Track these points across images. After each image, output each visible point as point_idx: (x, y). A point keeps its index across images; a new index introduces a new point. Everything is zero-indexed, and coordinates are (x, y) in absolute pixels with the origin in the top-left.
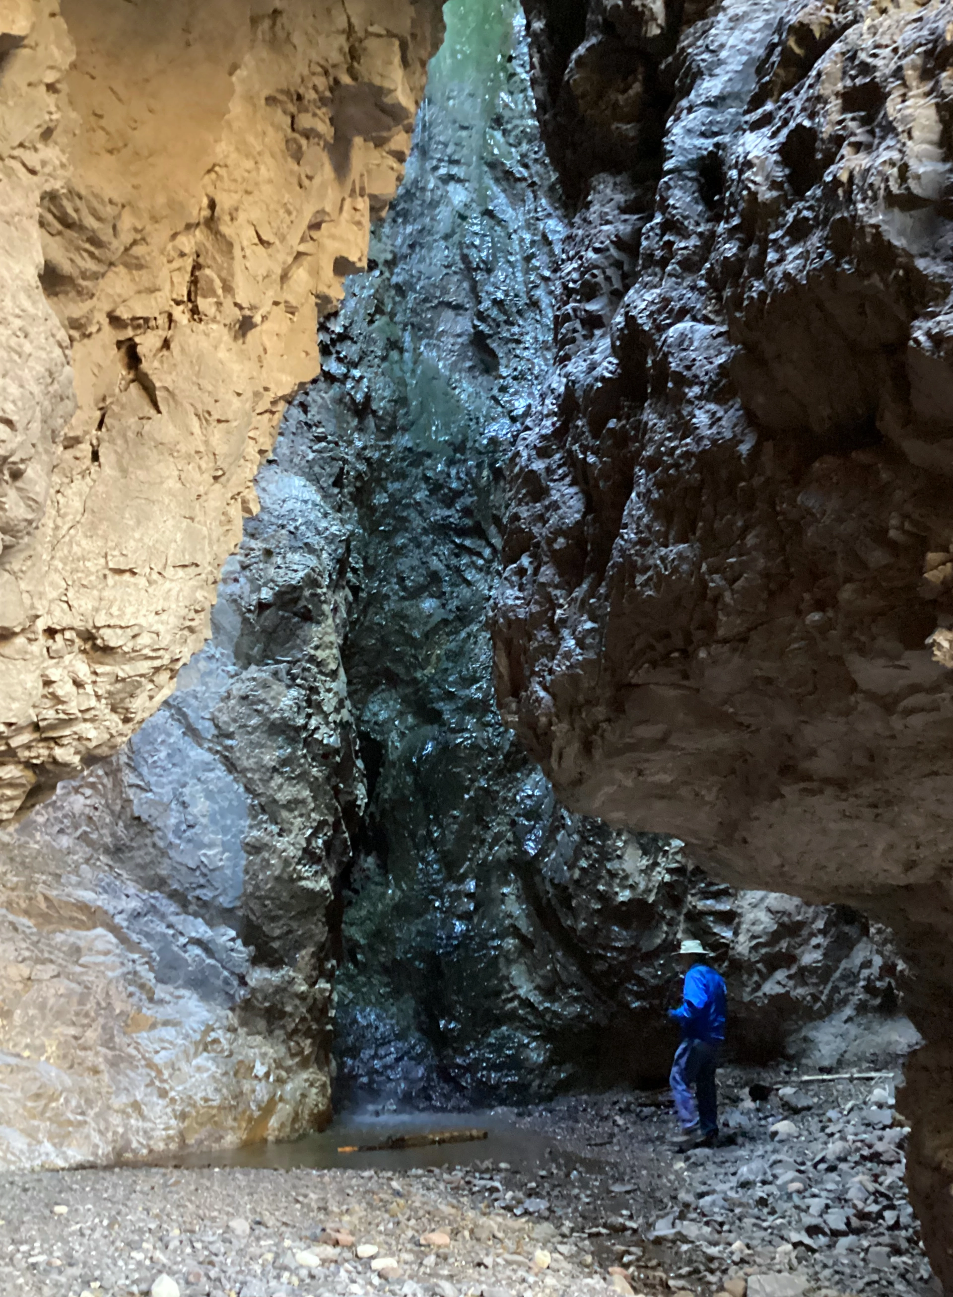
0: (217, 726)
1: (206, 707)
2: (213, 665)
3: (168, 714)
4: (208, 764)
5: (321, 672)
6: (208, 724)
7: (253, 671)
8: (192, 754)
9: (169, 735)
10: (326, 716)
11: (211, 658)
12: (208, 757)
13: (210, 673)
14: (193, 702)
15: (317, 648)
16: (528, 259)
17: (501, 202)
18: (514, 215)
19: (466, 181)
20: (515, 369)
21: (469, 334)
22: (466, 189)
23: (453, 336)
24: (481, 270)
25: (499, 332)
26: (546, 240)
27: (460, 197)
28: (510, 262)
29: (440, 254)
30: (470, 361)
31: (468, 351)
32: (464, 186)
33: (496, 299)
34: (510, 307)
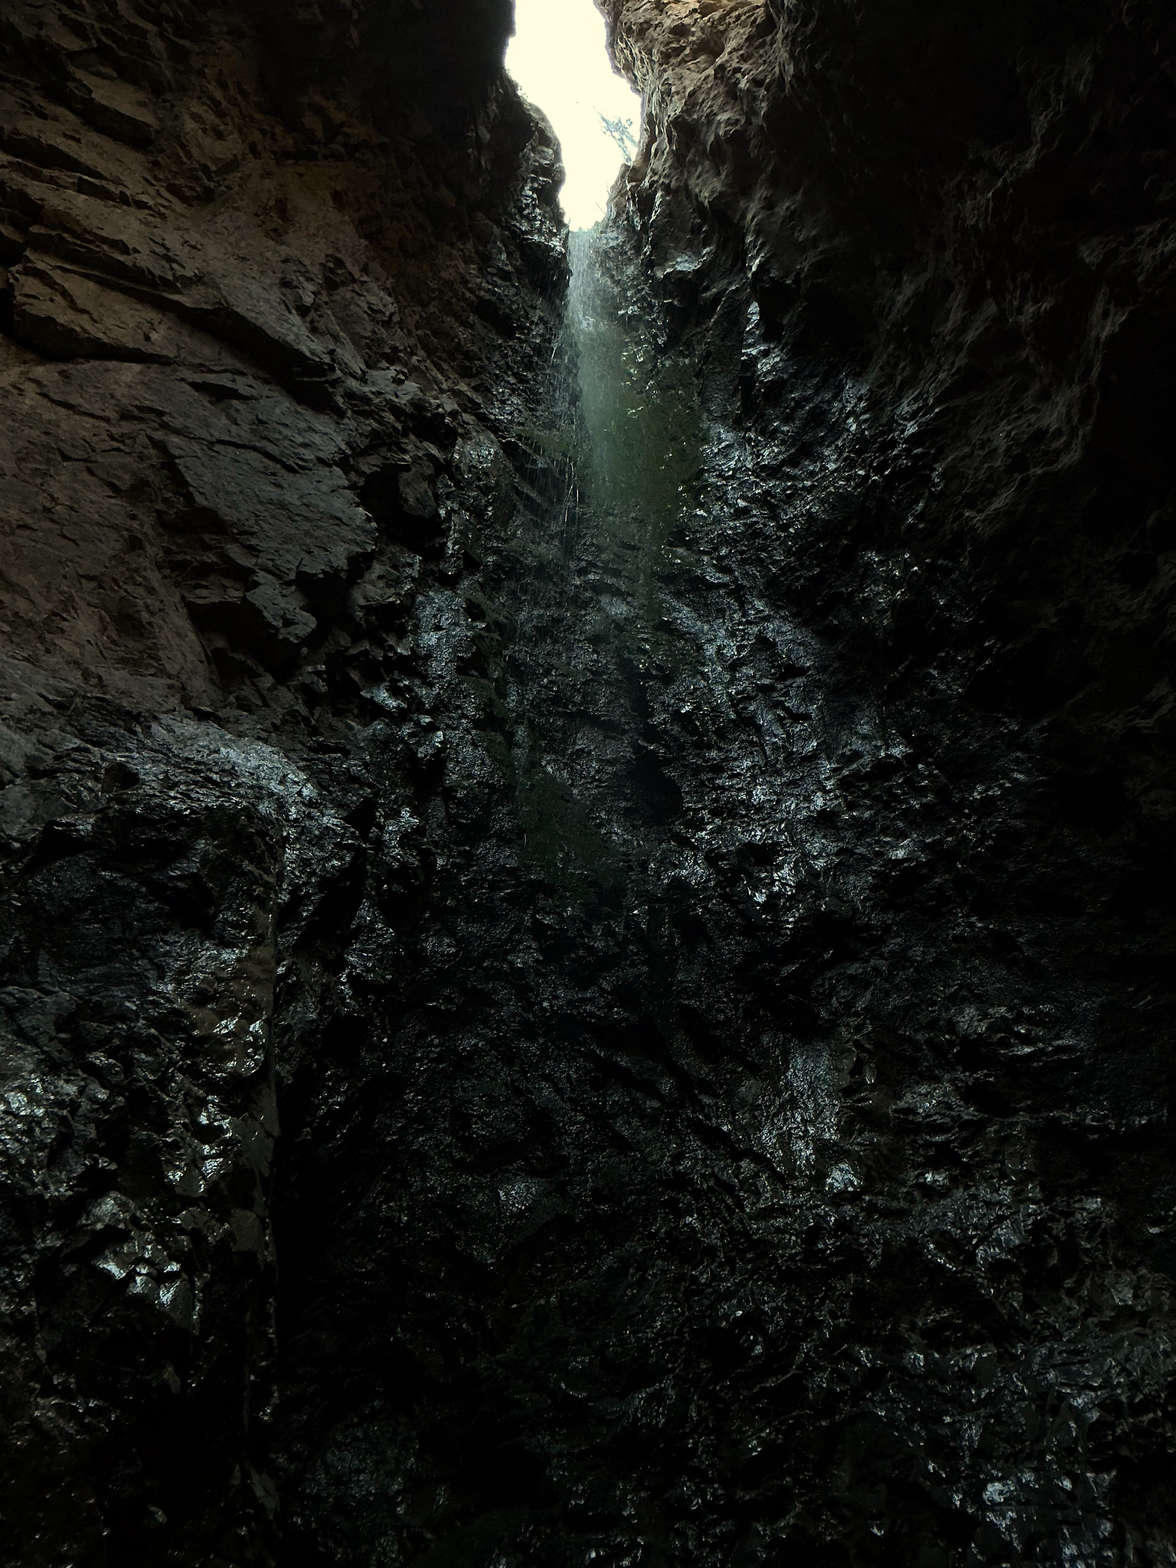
16: (734, 666)
17: (685, 616)
18: (706, 627)
19: (629, 595)
20: (716, 800)
21: (628, 761)
22: (628, 603)
23: (599, 761)
24: (654, 677)
25: (684, 758)
26: (764, 644)
27: (619, 609)
28: (702, 673)
29: (584, 657)
30: (627, 800)
31: (625, 786)
32: (625, 600)
33: (679, 711)
34: (704, 724)
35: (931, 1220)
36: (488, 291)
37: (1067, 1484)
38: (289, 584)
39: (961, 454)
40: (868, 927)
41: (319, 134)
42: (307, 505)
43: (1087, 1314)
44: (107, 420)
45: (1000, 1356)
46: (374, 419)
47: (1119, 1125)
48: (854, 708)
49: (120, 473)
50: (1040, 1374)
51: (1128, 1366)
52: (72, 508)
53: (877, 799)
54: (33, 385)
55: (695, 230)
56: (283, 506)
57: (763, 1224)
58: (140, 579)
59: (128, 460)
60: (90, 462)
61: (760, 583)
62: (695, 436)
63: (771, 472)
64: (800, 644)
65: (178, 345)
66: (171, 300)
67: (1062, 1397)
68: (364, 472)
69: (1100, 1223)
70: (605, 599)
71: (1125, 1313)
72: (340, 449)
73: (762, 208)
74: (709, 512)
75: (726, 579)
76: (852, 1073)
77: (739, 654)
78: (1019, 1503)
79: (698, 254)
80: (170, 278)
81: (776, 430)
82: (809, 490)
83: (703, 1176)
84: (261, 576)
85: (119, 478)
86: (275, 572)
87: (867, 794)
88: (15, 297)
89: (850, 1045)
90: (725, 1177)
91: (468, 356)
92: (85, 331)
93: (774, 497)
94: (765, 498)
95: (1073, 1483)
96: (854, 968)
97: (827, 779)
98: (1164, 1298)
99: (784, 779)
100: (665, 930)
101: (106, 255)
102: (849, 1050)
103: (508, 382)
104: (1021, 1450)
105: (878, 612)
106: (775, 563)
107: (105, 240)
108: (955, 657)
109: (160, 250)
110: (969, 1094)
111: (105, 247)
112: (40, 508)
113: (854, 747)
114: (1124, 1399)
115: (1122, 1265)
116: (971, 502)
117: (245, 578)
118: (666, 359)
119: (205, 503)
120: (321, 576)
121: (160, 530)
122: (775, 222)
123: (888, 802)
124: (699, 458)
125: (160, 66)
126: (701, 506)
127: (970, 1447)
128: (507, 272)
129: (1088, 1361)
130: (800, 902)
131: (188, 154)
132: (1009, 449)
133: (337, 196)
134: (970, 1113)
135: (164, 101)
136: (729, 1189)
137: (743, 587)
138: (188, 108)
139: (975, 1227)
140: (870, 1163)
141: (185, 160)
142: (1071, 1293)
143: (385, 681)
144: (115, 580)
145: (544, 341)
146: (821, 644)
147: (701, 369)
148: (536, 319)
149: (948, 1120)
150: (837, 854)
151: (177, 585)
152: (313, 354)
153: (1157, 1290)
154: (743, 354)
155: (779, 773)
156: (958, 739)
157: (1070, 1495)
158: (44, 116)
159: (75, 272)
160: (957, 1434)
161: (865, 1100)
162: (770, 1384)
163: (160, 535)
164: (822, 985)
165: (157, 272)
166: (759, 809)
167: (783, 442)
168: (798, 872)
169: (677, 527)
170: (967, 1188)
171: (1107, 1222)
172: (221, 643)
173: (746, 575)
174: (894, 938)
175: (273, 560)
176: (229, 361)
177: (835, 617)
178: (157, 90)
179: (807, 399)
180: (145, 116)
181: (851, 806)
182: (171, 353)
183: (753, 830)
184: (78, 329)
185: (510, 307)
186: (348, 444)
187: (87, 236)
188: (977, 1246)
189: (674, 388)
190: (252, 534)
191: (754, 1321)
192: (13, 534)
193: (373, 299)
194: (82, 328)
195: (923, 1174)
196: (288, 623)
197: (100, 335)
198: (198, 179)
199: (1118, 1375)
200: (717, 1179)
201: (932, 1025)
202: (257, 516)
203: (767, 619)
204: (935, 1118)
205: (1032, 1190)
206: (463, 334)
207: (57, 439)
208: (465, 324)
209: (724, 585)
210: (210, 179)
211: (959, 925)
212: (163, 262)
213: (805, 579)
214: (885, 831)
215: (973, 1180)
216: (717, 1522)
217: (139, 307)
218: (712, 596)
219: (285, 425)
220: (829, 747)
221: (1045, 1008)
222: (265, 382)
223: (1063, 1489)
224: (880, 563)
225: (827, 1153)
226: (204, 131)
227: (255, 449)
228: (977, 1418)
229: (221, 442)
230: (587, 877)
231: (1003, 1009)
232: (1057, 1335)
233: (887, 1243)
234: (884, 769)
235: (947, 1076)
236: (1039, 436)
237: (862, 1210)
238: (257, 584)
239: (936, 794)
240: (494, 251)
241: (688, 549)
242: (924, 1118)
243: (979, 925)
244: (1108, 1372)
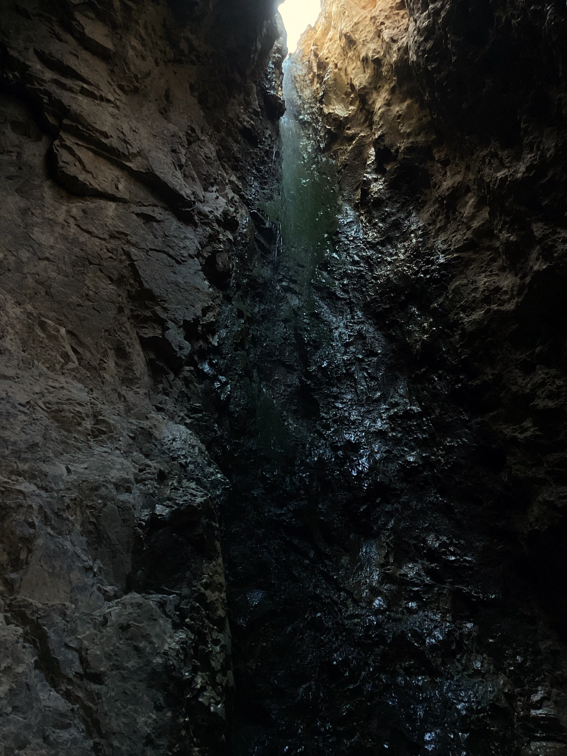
0: (83, 661)
1: (73, 632)
2: (89, 580)
3: (20, 630)
4: (63, 715)
5: (208, 617)
6: (72, 655)
7: (135, 597)
8: (43, 696)
9: (18, 661)
10: (213, 673)
11: (88, 569)
12: (63, 705)
13: (83, 589)
14: (58, 619)
15: (206, 586)
16: (347, 345)
17: (325, 310)
18: (334, 320)
19: (300, 294)
20: (335, 415)
21: (296, 386)
22: (299, 299)
23: (285, 385)
24: (311, 345)
25: (322, 389)
26: (360, 336)
27: (295, 302)
28: (332, 345)
29: (281, 330)
30: (295, 405)
31: (295, 399)
32: (298, 297)
33: (321, 366)
34: (332, 373)
35: (410, 624)
36: (248, 122)
37: (452, 736)
38: (180, 327)
39: (463, 283)
40: (395, 489)
41: (186, 52)
42: (186, 283)
43: (464, 670)
44: (104, 239)
45: (430, 681)
46: (210, 227)
47: (484, 597)
48: (397, 378)
49: (113, 271)
50: (446, 693)
51: (477, 695)
52: (96, 293)
53: (404, 428)
54: (73, 220)
55: (347, 94)
56: (177, 284)
57: (349, 622)
58: (124, 329)
59: (115, 263)
60: (101, 266)
61: (362, 303)
62: (335, 207)
63: (372, 246)
64: (377, 340)
65: (130, 191)
66: (127, 166)
67: (453, 704)
68: (205, 257)
69: (472, 634)
70: (289, 295)
71: (477, 672)
72: (197, 248)
73: (385, 104)
74: (340, 256)
75: (346, 296)
76: (385, 557)
77: (349, 339)
78: (436, 742)
79: (347, 108)
80: (127, 154)
81: (376, 224)
82: (390, 263)
83: (326, 596)
84: (170, 324)
85: (113, 274)
86: (175, 321)
87: (399, 425)
88: (58, 163)
89: (385, 544)
90: (334, 598)
91: (237, 160)
92: (91, 184)
93: (372, 260)
94: (368, 260)
95: (454, 736)
96: (388, 508)
97: (383, 413)
98: (491, 667)
99: (365, 409)
100: (315, 484)
101: (98, 139)
102: (385, 547)
103: (253, 173)
104: (438, 721)
105: (415, 340)
106: (370, 296)
107: (97, 131)
108: (446, 376)
109: (121, 136)
110: (429, 572)
111: (98, 134)
112: (84, 294)
113: (396, 400)
114: (474, 707)
115: (478, 652)
116: (464, 309)
117: (162, 324)
118: (323, 157)
119: (148, 287)
120: (192, 322)
121: (129, 300)
122: (391, 115)
123: (408, 431)
124: (335, 223)
125: (116, 15)
126: (336, 252)
127: (420, 718)
128: (258, 112)
129: (462, 690)
130: (370, 476)
131: (129, 69)
132: (484, 291)
133: (191, 87)
134: (428, 580)
135: (117, 33)
136: (336, 603)
137: (353, 303)
138: (130, 42)
139: (427, 629)
140: (390, 598)
141: (127, 72)
142: (459, 661)
143: (207, 359)
144: (114, 330)
145: (270, 148)
146: (386, 342)
147: (341, 170)
148: (267, 136)
149: (419, 581)
150: (385, 452)
151: (135, 326)
152: (188, 196)
153: (489, 664)
154: (365, 177)
155: (363, 406)
156: (443, 414)
157: (453, 740)
158: (60, 40)
159: (82, 146)
160: (416, 713)
161: (389, 569)
162: (351, 687)
163: (129, 302)
164: (375, 515)
165: (121, 150)
166: (354, 422)
167: (379, 232)
168: (369, 461)
169: (324, 261)
170: (424, 611)
171: (474, 634)
172: (152, 356)
173: (355, 297)
174: (405, 495)
175: (174, 315)
176: (152, 200)
177: (394, 331)
178: (114, 26)
179: (393, 214)
180: (109, 45)
181: (393, 430)
182: (127, 197)
183: (350, 433)
184: (88, 183)
185: (257, 132)
186: (200, 243)
187: (89, 127)
188: (426, 637)
189: (326, 175)
190: (165, 301)
191: (345, 662)
192: (75, 309)
193: (207, 150)
194: (89, 182)
195: (408, 603)
196: (181, 348)
197: (97, 187)
198: (132, 82)
199: (473, 698)
200: (332, 599)
201: (416, 538)
202: (167, 291)
203: (362, 323)
204: (414, 580)
205: (449, 617)
206: (235, 148)
207: (87, 254)
208: (237, 141)
209: (344, 299)
210: (137, 81)
211: (432, 496)
212: (123, 143)
213: (383, 308)
214: (406, 445)
215: (427, 608)
216: (330, 738)
217: (112, 167)
218: (339, 304)
219: (176, 237)
220: (385, 397)
221: (462, 542)
222: (166, 209)
223: (450, 737)
224: (418, 315)
225: (375, 592)
226: (137, 56)
227: (164, 252)
228: (423, 707)
229: (151, 249)
230: (283, 453)
231: (445, 538)
232: (452, 677)
233: (394, 633)
234: (408, 415)
235: (420, 561)
236: (498, 289)
237: (386, 618)
238: (168, 329)
239: (430, 435)
240: (252, 99)
241: (328, 274)
242: (410, 579)
243: (440, 499)
244: (470, 696)
